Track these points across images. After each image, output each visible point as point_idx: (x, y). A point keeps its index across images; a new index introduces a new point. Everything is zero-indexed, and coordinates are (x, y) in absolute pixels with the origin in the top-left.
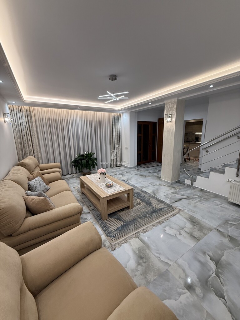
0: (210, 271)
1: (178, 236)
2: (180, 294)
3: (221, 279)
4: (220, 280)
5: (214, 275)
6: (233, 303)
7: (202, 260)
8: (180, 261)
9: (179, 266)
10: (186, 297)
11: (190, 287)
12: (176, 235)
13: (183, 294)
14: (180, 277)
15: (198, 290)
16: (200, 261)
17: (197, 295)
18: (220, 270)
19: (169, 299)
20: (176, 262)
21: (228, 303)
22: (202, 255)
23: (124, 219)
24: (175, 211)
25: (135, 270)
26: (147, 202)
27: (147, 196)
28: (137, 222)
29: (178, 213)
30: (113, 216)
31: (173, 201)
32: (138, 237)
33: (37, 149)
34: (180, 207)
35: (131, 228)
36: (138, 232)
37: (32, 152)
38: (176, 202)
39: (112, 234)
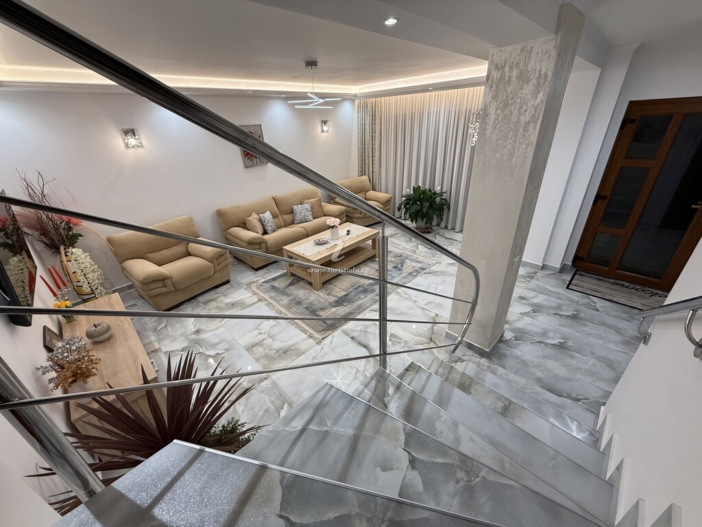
0: (206, 349)
1: (258, 331)
2: (195, 326)
5: (201, 351)
7: (219, 346)
8: (222, 329)
9: (218, 328)
10: (191, 329)
11: (198, 332)
12: (259, 329)
15: (193, 337)
16: (218, 343)
17: (190, 335)
19: (195, 320)
20: (222, 326)
21: (177, 352)
22: (226, 347)
23: (292, 288)
24: (314, 333)
25: (222, 302)
26: (340, 302)
27: (361, 301)
28: (285, 297)
29: (311, 337)
30: (296, 279)
31: (355, 334)
32: (260, 300)
33: (376, 166)
34: (331, 342)
35: (274, 294)
36: (266, 300)
37: (371, 169)
38: (352, 338)
39: (264, 284)
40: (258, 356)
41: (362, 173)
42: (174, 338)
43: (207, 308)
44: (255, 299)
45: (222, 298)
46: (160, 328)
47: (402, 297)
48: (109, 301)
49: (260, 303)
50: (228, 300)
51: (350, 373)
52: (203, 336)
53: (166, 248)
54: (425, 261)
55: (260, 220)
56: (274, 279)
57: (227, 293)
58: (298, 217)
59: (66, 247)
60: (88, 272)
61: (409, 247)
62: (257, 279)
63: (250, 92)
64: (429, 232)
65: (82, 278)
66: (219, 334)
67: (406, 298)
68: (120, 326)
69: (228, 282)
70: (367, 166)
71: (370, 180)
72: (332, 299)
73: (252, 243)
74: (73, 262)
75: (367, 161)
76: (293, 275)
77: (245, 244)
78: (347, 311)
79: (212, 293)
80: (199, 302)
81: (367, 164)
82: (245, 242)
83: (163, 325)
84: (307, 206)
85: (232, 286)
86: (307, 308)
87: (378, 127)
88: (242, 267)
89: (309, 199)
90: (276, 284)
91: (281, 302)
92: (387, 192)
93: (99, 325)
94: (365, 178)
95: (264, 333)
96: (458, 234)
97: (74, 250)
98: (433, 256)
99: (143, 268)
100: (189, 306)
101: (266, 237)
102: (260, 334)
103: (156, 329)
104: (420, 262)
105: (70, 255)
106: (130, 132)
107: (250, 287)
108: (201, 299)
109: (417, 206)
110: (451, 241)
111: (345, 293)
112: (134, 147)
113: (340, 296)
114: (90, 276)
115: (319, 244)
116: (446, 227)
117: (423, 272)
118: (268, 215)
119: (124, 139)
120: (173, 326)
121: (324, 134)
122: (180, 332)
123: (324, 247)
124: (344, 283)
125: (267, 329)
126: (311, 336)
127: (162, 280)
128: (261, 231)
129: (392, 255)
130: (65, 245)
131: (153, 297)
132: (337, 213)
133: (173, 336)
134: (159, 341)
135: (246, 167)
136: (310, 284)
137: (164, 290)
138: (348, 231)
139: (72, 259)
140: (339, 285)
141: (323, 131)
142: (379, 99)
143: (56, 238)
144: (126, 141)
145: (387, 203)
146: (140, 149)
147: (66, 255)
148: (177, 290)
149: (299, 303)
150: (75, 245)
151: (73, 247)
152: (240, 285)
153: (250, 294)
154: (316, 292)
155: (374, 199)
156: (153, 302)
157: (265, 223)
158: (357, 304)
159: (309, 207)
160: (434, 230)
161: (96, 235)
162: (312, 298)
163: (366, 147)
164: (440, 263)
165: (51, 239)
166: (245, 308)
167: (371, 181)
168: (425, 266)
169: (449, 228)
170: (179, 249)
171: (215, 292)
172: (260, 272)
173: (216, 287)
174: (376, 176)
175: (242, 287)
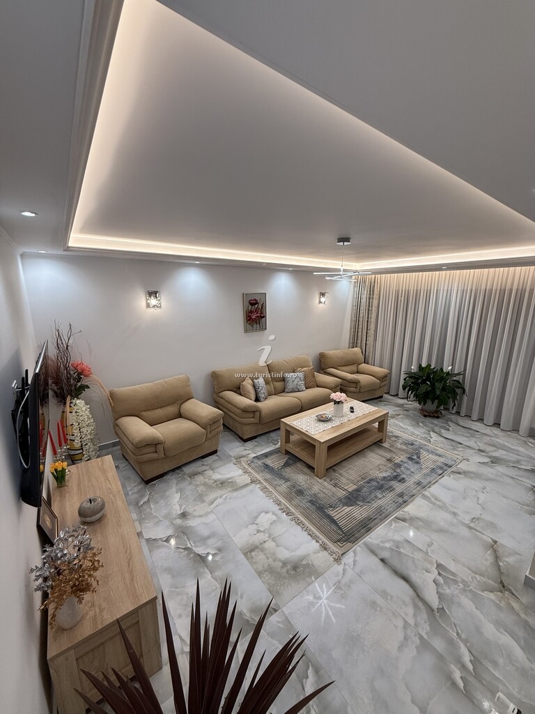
0: (194, 543)
1: (254, 527)
2: (181, 506)
3: (183, 551)
4: (182, 548)
5: (189, 545)
6: (159, 547)
7: (210, 542)
8: (212, 517)
9: (207, 514)
10: (177, 510)
11: (184, 515)
12: (257, 524)
13: (180, 508)
14: (195, 510)
15: (179, 521)
16: (209, 537)
17: (175, 519)
18: (192, 555)
19: (180, 498)
20: (212, 512)
21: (160, 543)
22: (218, 545)
23: (288, 470)
24: (328, 543)
25: (210, 478)
26: (352, 499)
27: (380, 502)
28: (282, 482)
29: (325, 549)
30: (292, 459)
31: (385, 555)
32: (252, 482)
33: (371, 339)
34: (355, 562)
35: (269, 476)
36: (260, 483)
37: (365, 342)
38: (382, 560)
39: (255, 461)
40: (260, 568)
41: (354, 345)
42: (156, 520)
43: (194, 483)
44: (247, 479)
45: (209, 473)
46: (142, 503)
47: (434, 504)
48: (102, 465)
49: (253, 485)
50: (216, 476)
51: (396, 627)
52: (191, 523)
53: (160, 408)
54: (447, 455)
55: (254, 386)
56: (266, 455)
57: (215, 465)
58: (290, 386)
59: (73, 398)
60: (84, 425)
61: (419, 433)
62: (247, 452)
63: (264, 265)
64: (438, 417)
65: (76, 432)
66: (208, 523)
67: (440, 507)
68: (113, 502)
69: (215, 452)
70: (360, 338)
71: (362, 352)
72: (341, 494)
73: (246, 411)
74: (74, 414)
75: (360, 334)
76: (287, 452)
77: (239, 411)
78: (365, 515)
79: (199, 463)
80: (185, 474)
81: (360, 336)
82: (239, 409)
83: (145, 499)
84: (301, 375)
85: (220, 458)
86: (311, 502)
87: (375, 302)
88: (228, 435)
89: (302, 367)
90: (269, 461)
91: (278, 488)
92: (381, 366)
93: (95, 500)
94: (357, 350)
95: (264, 532)
96: (476, 423)
97: (78, 402)
98: (454, 449)
99: (138, 428)
100: (173, 477)
101: (259, 404)
102: (258, 531)
103: (137, 504)
104: (440, 456)
105: (73, 406)
106: (153, 294)
107: (240, 462)
108: (187, 470)
109: (427, 386)
110: (471, 431)
111: (355, 487)
112: (154, 306)
113: (350, 490)
114: (84, 430)
115: (323, 420)
116: (458, 413)
117: (450, 470)
118: (261, 381)
119: (147, 300)
120: (156, 503)
121: (321, 305)
122: (164, 512)
123: (329, 425)
124: (351, 472)
125: (266, 525)
126: (324, 547)
127: (154, 444)
128: (253, 397)
129: (401, 441)
130: (71, 395)
131: (140, 463)
132: (333, 385)
133: (156, 517)
134: (141, 521)
135: (246, 331)
136: (311, 468)
137: (155, 456)
138: (352, 408)
139: (74, 411)
140: (344, 474)
141: (320, 302)
142: (379, 276)
143: (65, 388)
144: (149, 301)
145: (385, 378)
146: (159, 310)
147: (70, 406)
148: (166, 457)
149: (300, 492)
150: (79, 396)
151: (78, 398)
152: (228, 458)
153: (240, 472)
154: (319, 480)
155: (368, 372)
156: (141, 470)
157: (259, 390)
158: (375, 505)
159: (302, 376)
160: (444, 416)
161: (102, 389)
162: (316, 489)
163: (361, 320)
164: (468, 460)
165: (61, 388)
166: (236, 490)
167: (364, 353)
168: (450, 463)
169: (463, 414)
170: (171, 410)
171: (202, 463)
172: (249, 444)
173: (203, 457)
174: (370, 348)
175: (231, 461)
